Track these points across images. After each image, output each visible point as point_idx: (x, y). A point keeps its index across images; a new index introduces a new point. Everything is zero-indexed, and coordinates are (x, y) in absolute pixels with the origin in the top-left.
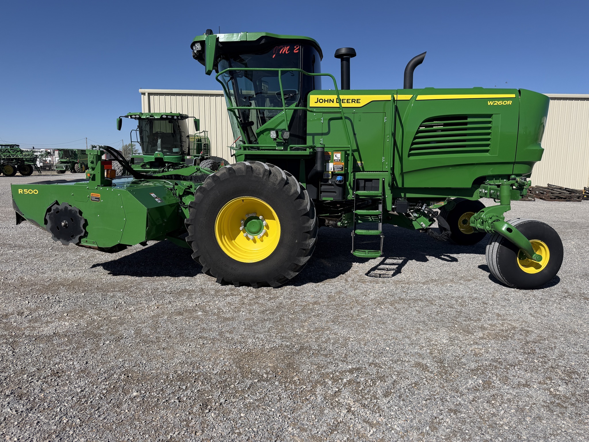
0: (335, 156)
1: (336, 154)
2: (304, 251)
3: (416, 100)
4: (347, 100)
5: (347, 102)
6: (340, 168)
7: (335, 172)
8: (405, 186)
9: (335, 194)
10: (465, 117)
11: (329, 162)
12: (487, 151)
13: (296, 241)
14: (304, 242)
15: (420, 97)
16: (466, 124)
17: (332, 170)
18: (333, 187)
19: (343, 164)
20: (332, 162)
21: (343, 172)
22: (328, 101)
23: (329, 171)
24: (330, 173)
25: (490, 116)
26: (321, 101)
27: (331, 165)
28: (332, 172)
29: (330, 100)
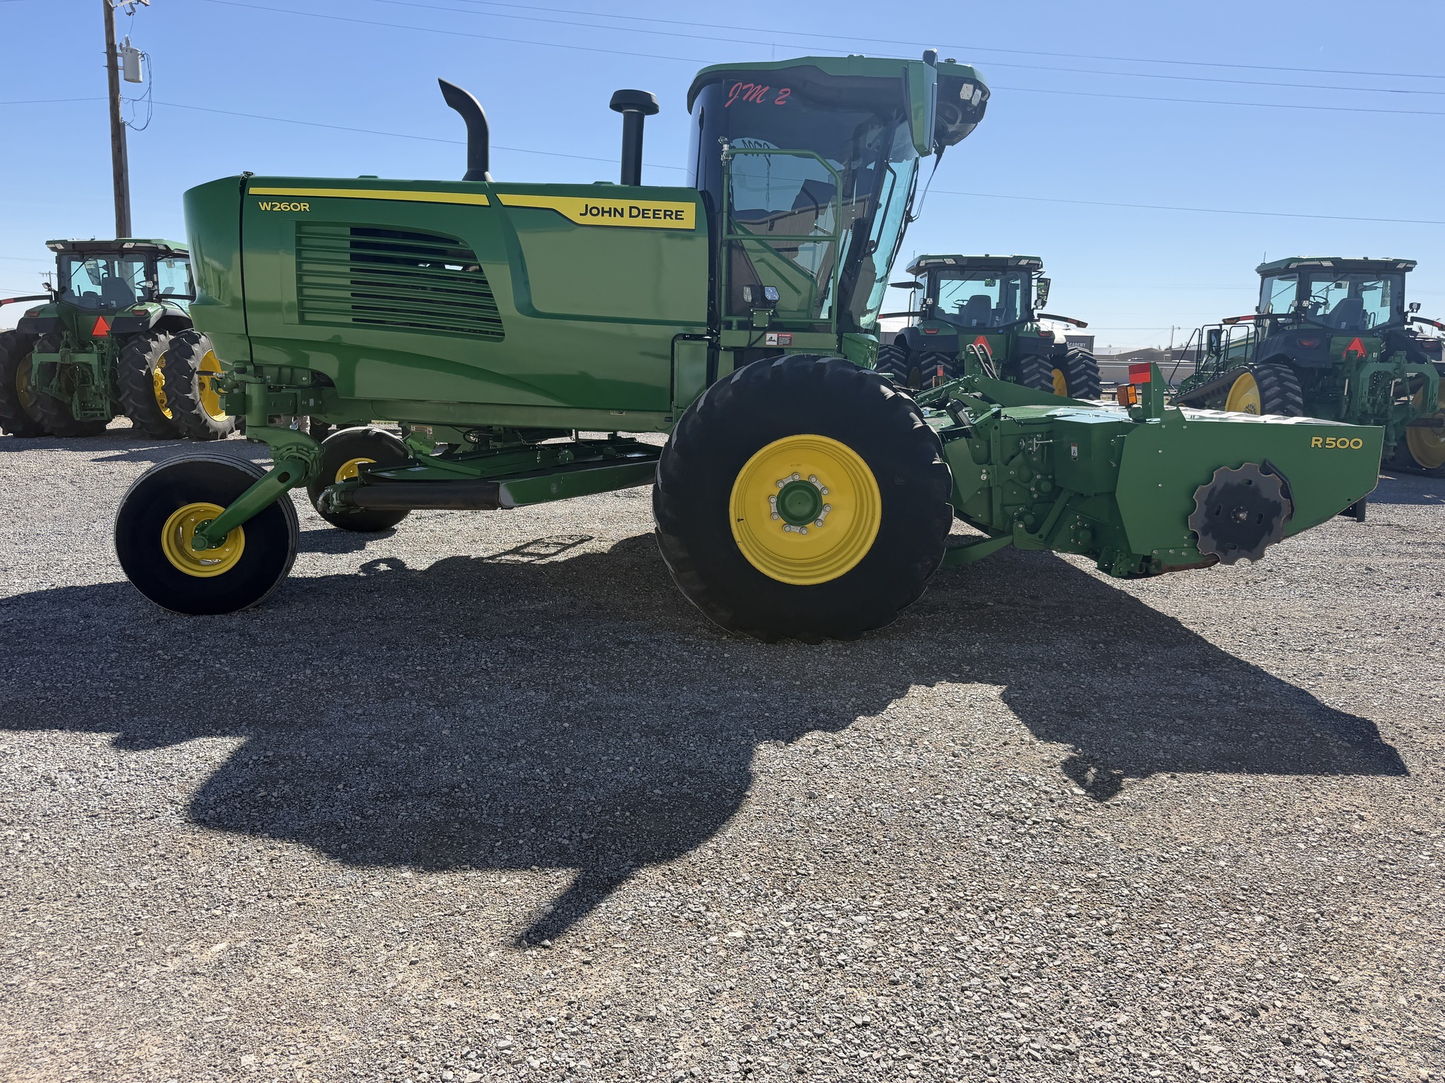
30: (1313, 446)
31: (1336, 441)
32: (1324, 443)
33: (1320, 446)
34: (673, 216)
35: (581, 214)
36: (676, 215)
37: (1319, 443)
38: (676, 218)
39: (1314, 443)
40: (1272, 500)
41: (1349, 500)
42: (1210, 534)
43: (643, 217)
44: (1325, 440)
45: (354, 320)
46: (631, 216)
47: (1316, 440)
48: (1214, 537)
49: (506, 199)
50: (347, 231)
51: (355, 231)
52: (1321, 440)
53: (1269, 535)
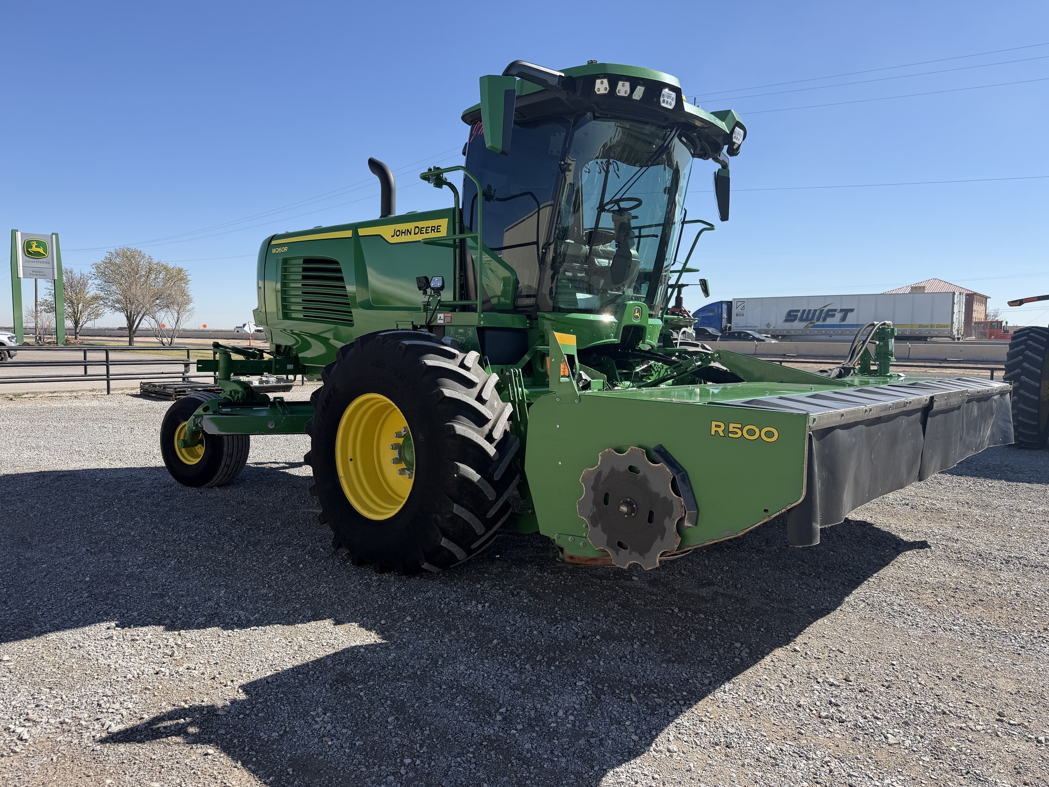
30: (713, 433)
31: (741, 429)
32: (727, 431)
33: (722, 434)
34: (436, 230)
35: (392, 236)
36: (437, 229)
37: (720, 430)
38: (437, 232)
39: (714, 429)
40: (662, 496)
41: (766, 511)
42: (600, 526)
43: (421, 233)
44: (726, 427)
45: (304, 316)
46: (415, 234)
47: (716, 426)
48: (604, 530)
49: (362, 232)
50: (301, 261)
51: (306, 261)
52: (723, 426)
53: (662, 539)
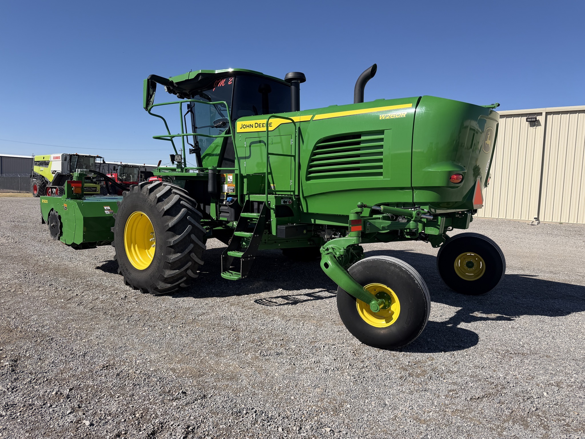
0: (228, 178)
1: (229, 176)
2: (170, 265)
3: (313, 121)
4: (263, 124)
5: (263, 127)
6: (232, 190)
7: (229, 193)
8: (309, 212)
9: (228, 215)
10: (358, 135)
11: (224, 184)
12: (381, 174)
13: (162, 255)
14: (167, 256)
15: (318, 117)
16: (358, 143)
17: (227, 192)
18: (226, 208)
19: (234, 185)
20: (226, 184)
21: (234, 194)
22: (249, 126)
23: (224, 192)
24: (225, 194)
25: (382, 132)
26: (244, 126)
27: (226, 187)
28: (227, 193)
29: (251, 125)
